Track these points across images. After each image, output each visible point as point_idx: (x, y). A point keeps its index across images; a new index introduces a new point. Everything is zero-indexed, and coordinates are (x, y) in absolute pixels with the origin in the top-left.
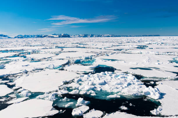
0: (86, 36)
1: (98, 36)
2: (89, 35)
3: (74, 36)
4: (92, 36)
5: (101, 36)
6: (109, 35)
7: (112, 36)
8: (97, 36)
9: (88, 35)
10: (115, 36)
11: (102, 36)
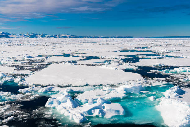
0: (34, 36)
1: (52, 36)
2: (40, 35)
3: (18, 35)
4: (43, 36)
5: (55, 37)
6: (66, 35)
7: (70, 37)
8: (49, 36)
9: (37, 35)
10: (73, 37)
11: (58, 36)
